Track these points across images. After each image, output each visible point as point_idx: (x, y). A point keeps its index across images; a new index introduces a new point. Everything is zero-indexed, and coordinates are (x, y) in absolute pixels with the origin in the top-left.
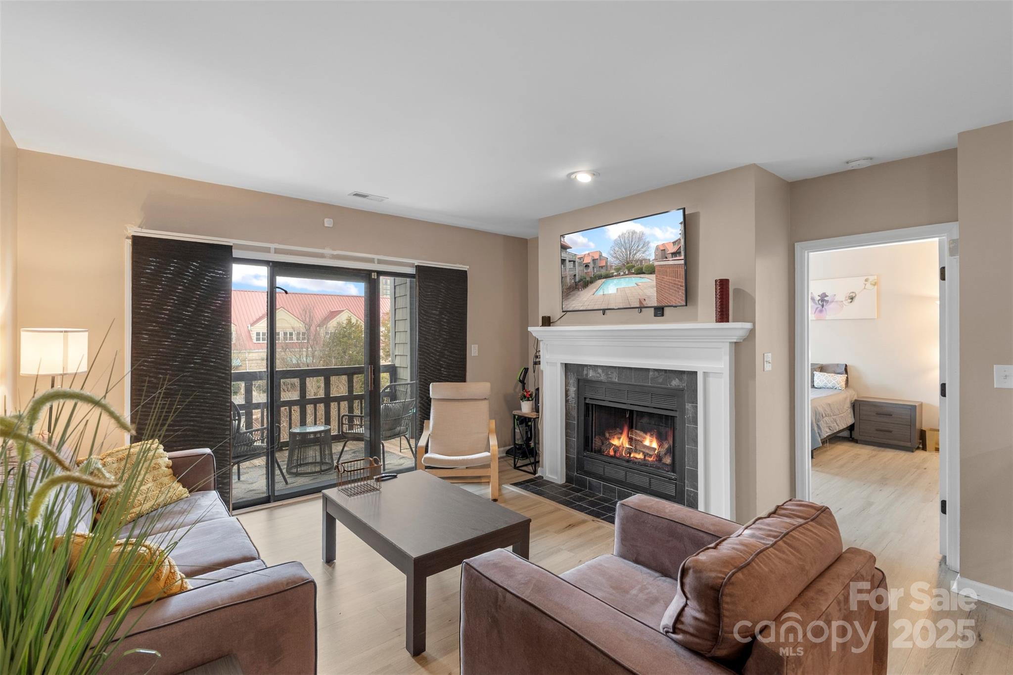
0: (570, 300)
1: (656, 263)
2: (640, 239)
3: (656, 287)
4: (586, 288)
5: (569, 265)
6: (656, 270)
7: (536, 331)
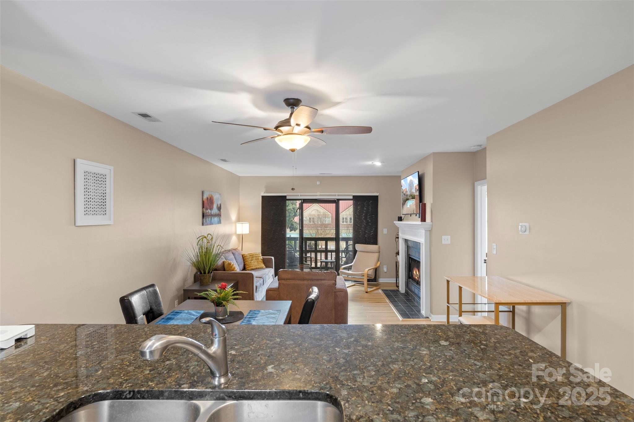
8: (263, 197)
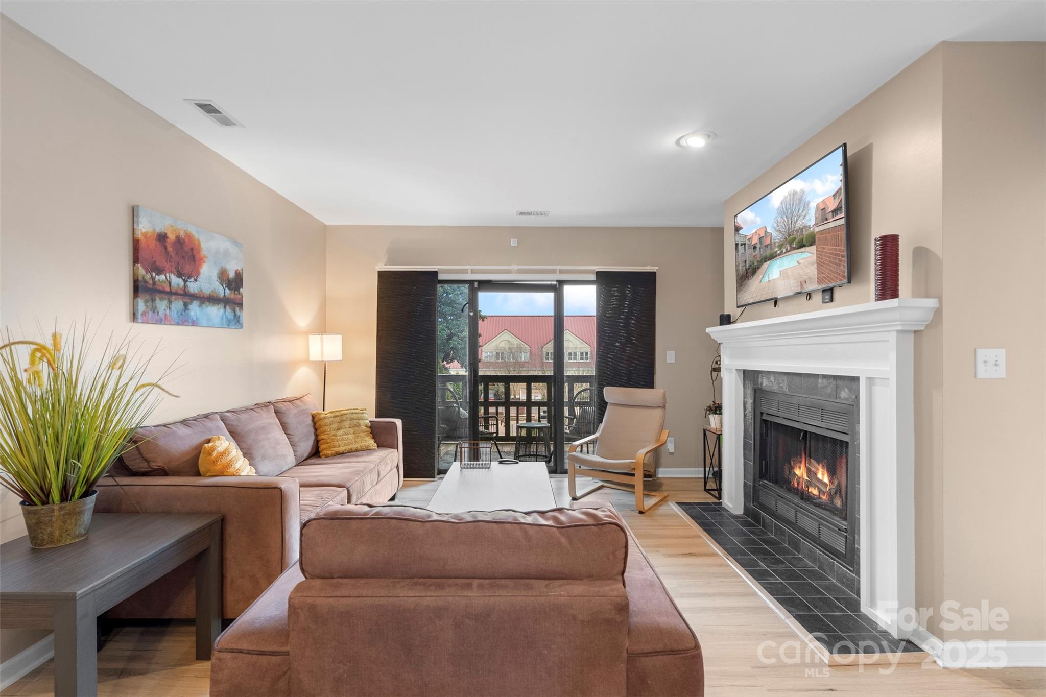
0: (742, 291)
1: (817, 229)
2: (800, 200)
3: (817, 263)
4: (754, 275)
5: (741, 248)
6: (816, 238)
7: (716, 332)
8: (381, 274)
